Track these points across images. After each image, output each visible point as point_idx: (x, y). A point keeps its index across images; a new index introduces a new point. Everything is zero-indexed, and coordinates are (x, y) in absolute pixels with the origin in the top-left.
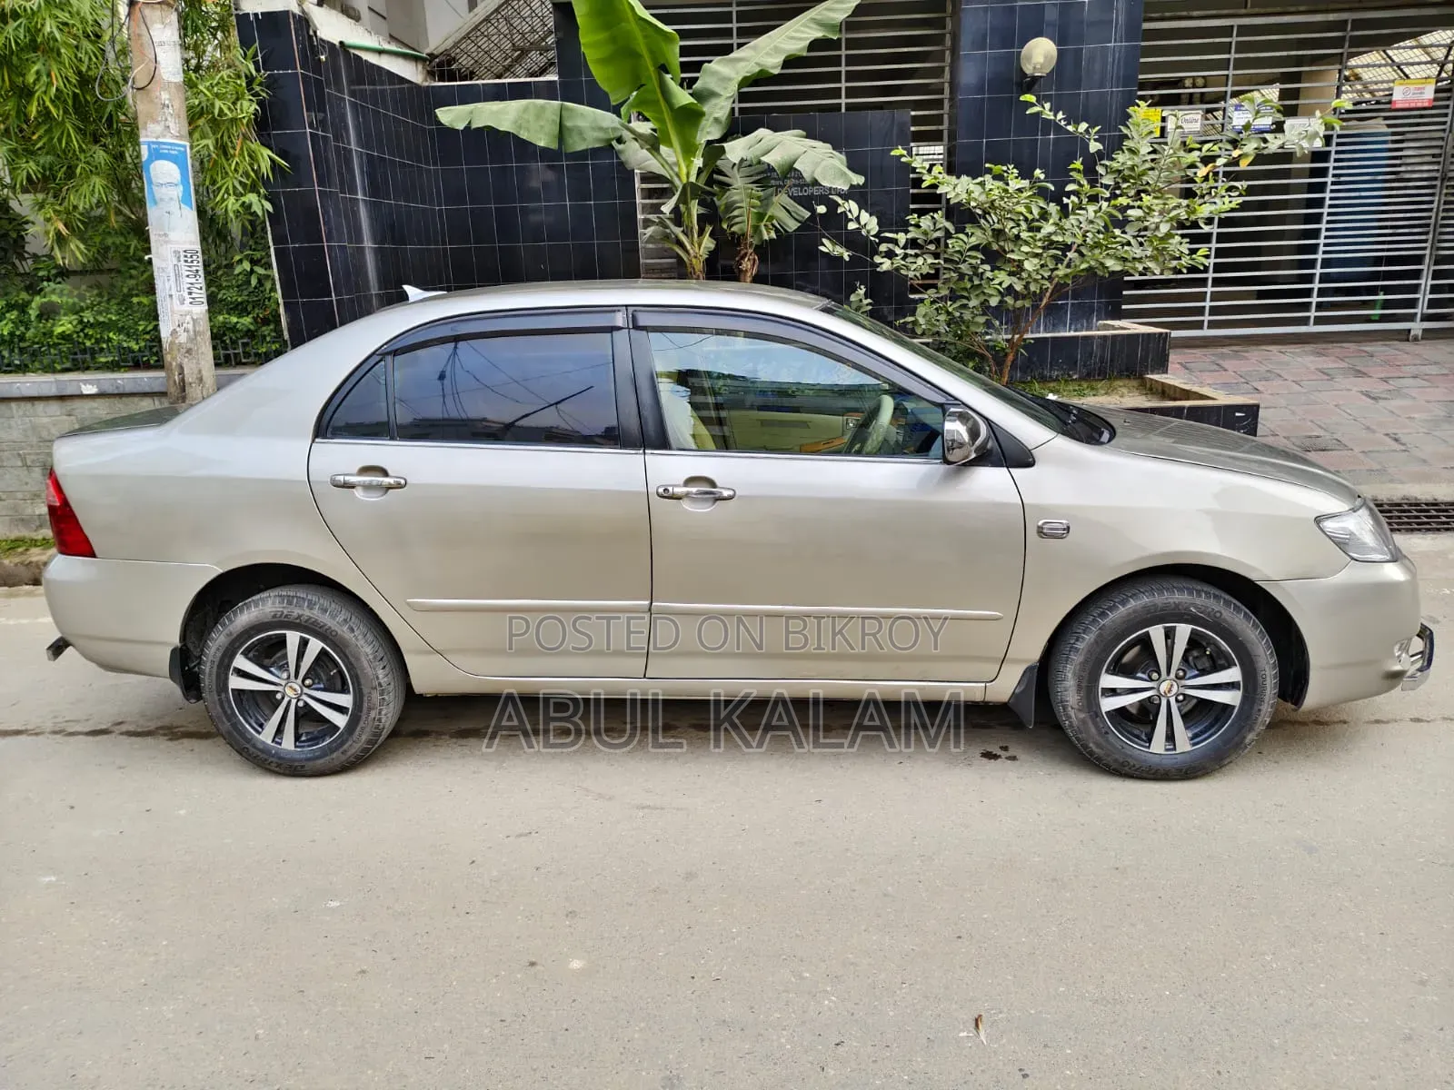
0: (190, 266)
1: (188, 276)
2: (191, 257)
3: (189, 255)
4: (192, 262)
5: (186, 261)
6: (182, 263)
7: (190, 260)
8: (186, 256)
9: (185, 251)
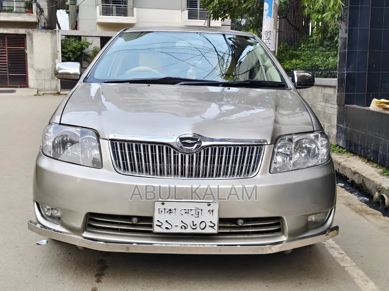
0: (266, 36)
1: (265, 40)
2: (268, 33)
3: (267, 33)
4: (268, 35)
5: (266, 35)
6: (265, 35)
7: (267, 34)
8: (266, 33)
9: (266, 31)
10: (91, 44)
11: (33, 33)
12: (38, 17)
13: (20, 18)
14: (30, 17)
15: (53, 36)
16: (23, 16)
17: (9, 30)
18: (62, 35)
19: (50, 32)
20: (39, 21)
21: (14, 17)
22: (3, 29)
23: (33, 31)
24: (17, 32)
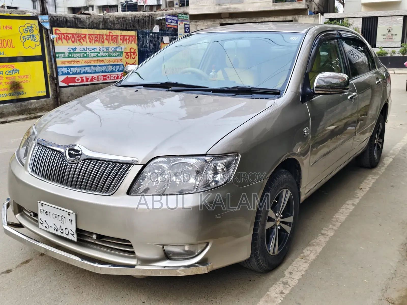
10: (352, 25)
11: (298, 19)
12: (307, 4)
13: (291, 6)
14: (300, 4)
15: (315, 20)
16: (294, 4)
17: (279, 18)
18: (326, 19)
19: (314, 17)
20: (308, 7)
21: (286, 6)
22: (275, 18)
23: (299, 17)
24: (286, 19)
